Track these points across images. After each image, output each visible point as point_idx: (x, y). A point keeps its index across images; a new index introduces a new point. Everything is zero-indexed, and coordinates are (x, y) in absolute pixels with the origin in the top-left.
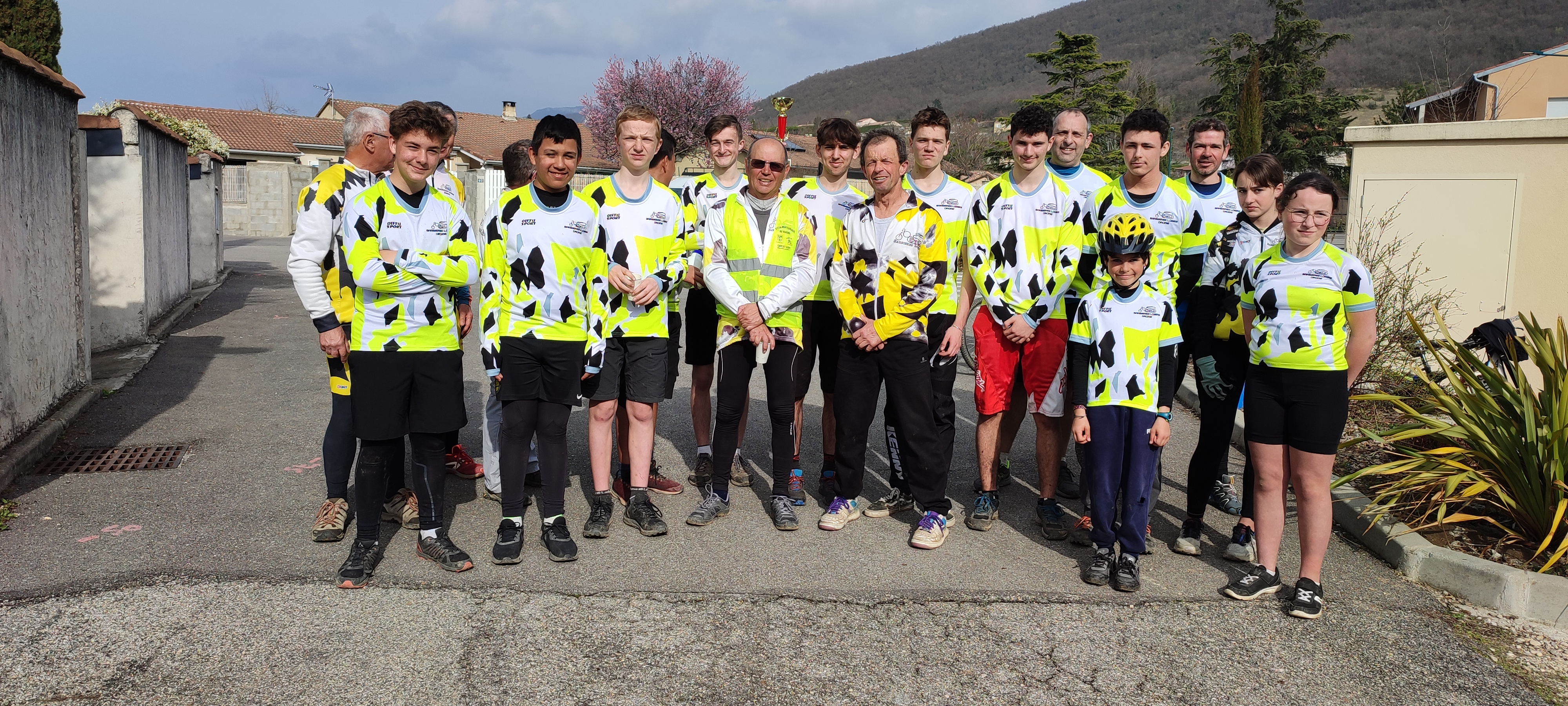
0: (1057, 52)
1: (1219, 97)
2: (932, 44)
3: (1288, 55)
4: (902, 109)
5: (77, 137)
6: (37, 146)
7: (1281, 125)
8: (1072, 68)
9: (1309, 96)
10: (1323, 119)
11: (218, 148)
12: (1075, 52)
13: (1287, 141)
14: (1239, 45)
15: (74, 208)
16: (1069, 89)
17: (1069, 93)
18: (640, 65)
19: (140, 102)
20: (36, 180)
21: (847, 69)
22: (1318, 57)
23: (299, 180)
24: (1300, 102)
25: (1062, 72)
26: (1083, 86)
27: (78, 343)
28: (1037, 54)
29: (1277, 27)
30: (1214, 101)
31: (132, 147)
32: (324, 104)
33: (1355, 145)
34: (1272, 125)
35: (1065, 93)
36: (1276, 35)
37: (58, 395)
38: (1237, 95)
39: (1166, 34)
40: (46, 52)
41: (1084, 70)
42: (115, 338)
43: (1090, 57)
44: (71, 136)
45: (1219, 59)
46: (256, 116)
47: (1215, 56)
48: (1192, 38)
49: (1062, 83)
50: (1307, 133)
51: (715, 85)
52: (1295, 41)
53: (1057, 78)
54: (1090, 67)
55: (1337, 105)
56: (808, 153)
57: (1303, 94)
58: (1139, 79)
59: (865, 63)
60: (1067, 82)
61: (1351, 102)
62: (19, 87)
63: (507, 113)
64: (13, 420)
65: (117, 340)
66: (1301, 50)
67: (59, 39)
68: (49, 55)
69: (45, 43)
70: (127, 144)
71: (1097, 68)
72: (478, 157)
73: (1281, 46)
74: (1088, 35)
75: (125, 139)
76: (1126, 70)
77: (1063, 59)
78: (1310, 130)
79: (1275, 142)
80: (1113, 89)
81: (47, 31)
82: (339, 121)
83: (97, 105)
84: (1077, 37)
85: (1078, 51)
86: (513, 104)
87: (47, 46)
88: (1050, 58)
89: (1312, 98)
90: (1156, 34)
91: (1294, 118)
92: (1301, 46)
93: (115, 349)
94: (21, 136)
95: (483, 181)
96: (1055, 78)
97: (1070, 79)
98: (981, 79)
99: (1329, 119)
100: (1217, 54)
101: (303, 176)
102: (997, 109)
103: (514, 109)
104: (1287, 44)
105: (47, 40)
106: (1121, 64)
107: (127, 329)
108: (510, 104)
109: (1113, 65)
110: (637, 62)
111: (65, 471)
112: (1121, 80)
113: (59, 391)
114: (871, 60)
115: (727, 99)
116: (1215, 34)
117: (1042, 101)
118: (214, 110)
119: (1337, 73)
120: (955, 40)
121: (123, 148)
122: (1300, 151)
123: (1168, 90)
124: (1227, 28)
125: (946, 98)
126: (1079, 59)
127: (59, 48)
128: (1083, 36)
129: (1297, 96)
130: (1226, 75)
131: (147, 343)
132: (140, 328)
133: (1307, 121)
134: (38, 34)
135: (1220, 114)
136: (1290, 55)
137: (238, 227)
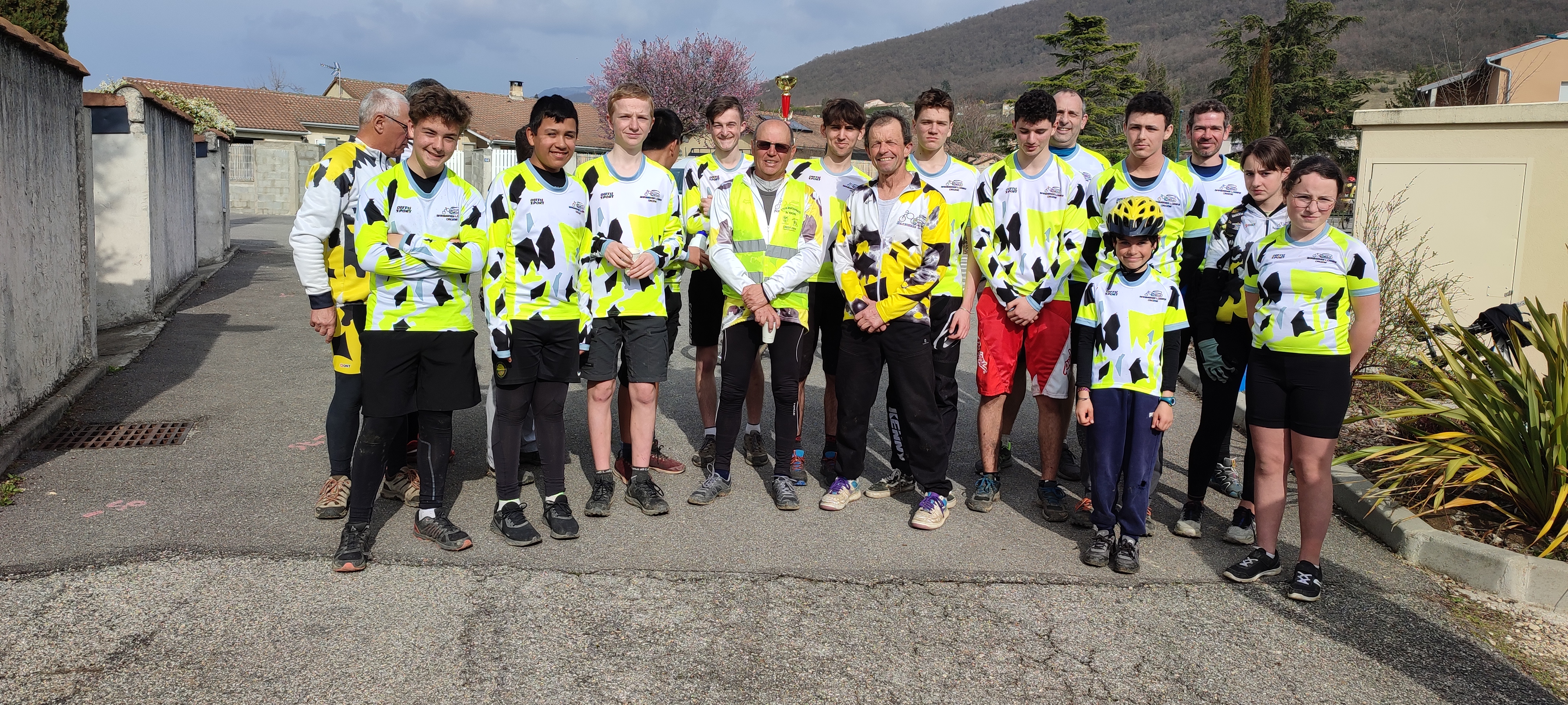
0: (1067, 34)
1: (1229, 80)
2: (941, 25)
3: (1300, 38)
4: (910, 91)
5: (82, 115)
6: (42, 123)
7: (1292, 107)
8: (1081, 50)
9: (1320, 79)
10: (1333, 102)
11: (225, 127)
12: (1085, 34)
13: (1297, 124)
14: (1250, 27)
15: (79, 186)
16: (1078, 71)
17: (1078, 75)
18: (648, 45)
19: (147, 80)
20: (41, 157)
21: (856, 50)
22: (1330, 39)
23: (306, 158)
24: (1310, 85)
25: (1071, 54)
26: (1092, 68)
27: (84, 320)
28: (1046, 36)
29: (1289, 9)
30: (1224, 84)
31: (138, 125)
32: (331, 83)
33: (1365, 128)
34: (1282, 108)
35: (1074, 75)
36: (1287, 18)
37: (64, 371)
38: (1248, 78)
39: (1177, 16)
40: (53, 29)
41: (1093, 52)
42: (122, 315)
43: (1100, 39)
44: (76, 114)
45: (1230, 41)
46: (263, 95)
47: (1225, 38)
48: (1203, 20)
49: (1071, 65)
50: (1318, 116)
51: (722, 66)
52: (1306, 24)
53: (1066, 60)
54: (1100, 49)
55: (1348, 88)
56: (815, 134)
57: (1314, 76)
58: (1149, 63)
59: (873, 44)
60: (1076, 64)
61: (1362, 85)
62: (23, 64)
63: (514, 93)
64: (19, 396)
65: (123, 317)
66: (1313, 32)
67: (65, 16)
68: (56, 32)
69: (52, 21)
70: (133, 122)
71: (1107, 50)
72: (485, 136)
73: (1292, 28)
74: (1098, 17)
75: (131, 117)
76: (1135, 52)
77: (1072, 41)
78: (1321, 113)
79: (1285, 124)
80: (1123, 71)
81: (53, 8)
82: (346, 99)
83: (103, 83)
84: (1087, 19)
85: (1088, 33)
86: (520, 84)
87: (53, 24)
88: (1059, 40)
89: (1323, 80)
90: (1167, 16)
91: (1304, 101)
92: (1313, 28)
93: (122, 326)
94: (26, 113)
95: (490, 160)
96: (1064, 59)
97: (1079, 61)
98: (990, 60)
99: (1340, 102)
100: (1228, 36)
101: (310, 155)
102: (1005, 91)
103: (521, 88)
104: (1298, 26)
105: (54, 17)
106: (1131, 46)
107: (134, 306)
108: (517, 84)
109: (1123, 46)
110: (644, 42)
111: (71, 446)
112: (1130, 62)
113: (65, 368)
114: (880, 41)
115: (734, 80)
116: (1226, 16)
117: (1050, 82)
118: (220, 88)
119: (1348, 55)
120: (964, 21)
121: (129, 126)
122: (1310, 134)
123: (1178, 72)
124: (1238, 10)
125: (955, 79)
126: (1089, 40)
127: (66, 25)
128: (1092, 18)
129: (1308, 79)
130: (1236, 58)
131: (153, 321)
132: (147, 305)
133: (1318, 104)
134: (45, 11)
135: (1230, 96)
136: (1301, 37)
137: (245, 206)
